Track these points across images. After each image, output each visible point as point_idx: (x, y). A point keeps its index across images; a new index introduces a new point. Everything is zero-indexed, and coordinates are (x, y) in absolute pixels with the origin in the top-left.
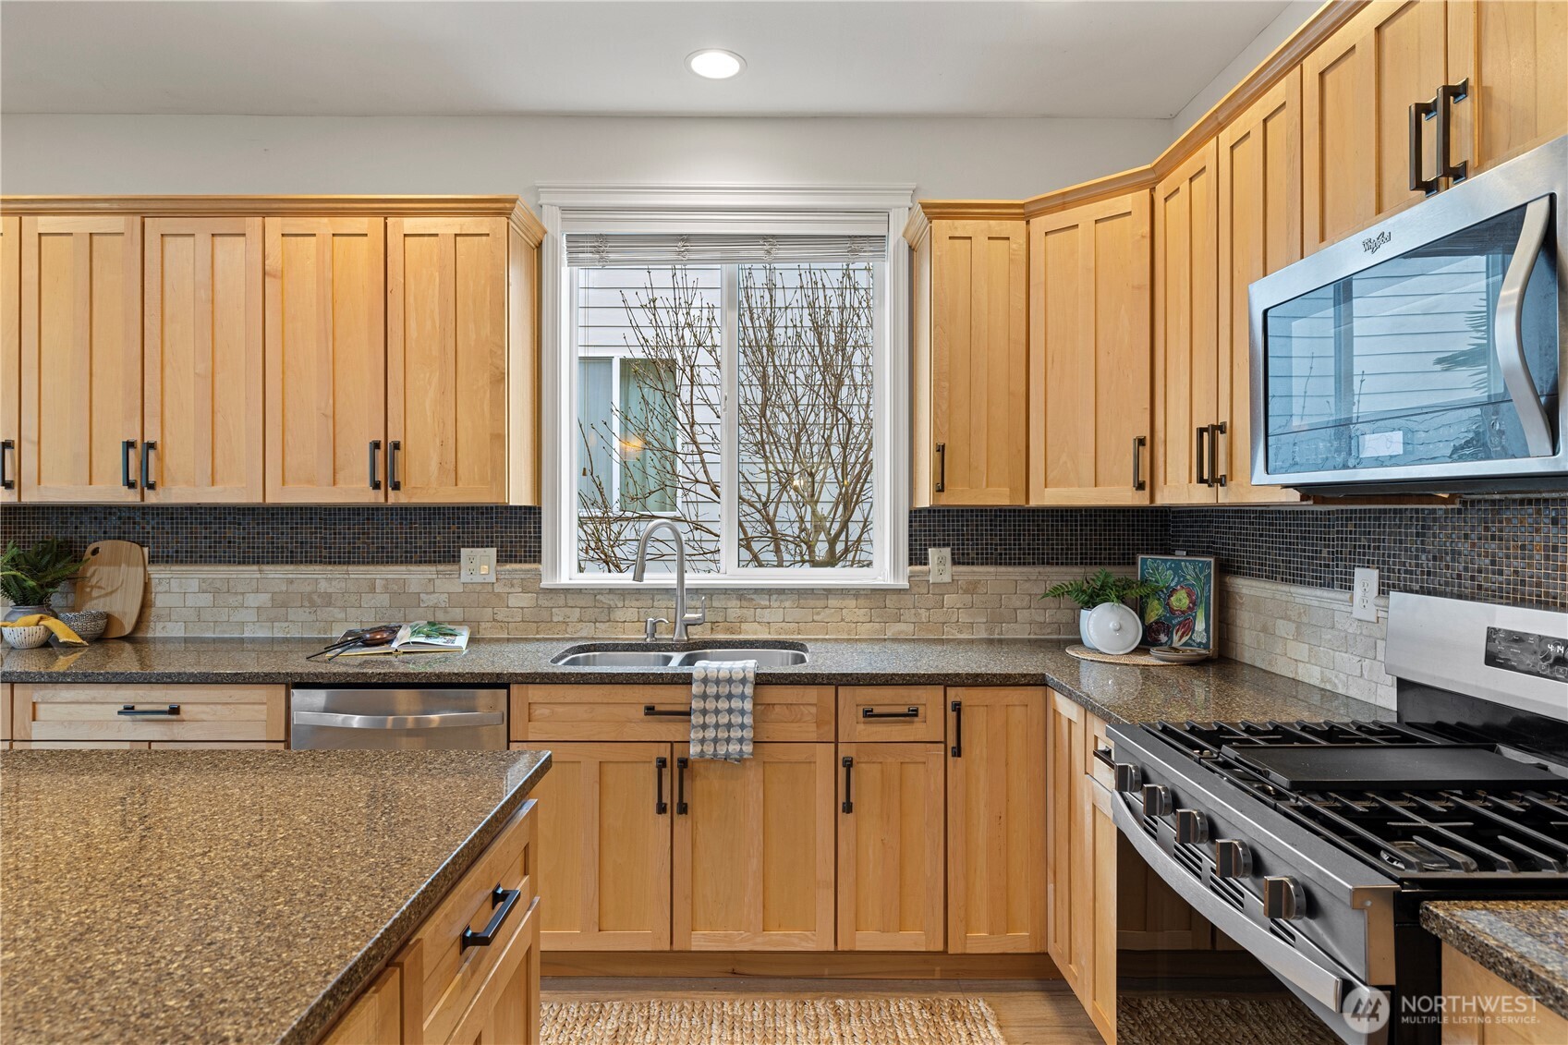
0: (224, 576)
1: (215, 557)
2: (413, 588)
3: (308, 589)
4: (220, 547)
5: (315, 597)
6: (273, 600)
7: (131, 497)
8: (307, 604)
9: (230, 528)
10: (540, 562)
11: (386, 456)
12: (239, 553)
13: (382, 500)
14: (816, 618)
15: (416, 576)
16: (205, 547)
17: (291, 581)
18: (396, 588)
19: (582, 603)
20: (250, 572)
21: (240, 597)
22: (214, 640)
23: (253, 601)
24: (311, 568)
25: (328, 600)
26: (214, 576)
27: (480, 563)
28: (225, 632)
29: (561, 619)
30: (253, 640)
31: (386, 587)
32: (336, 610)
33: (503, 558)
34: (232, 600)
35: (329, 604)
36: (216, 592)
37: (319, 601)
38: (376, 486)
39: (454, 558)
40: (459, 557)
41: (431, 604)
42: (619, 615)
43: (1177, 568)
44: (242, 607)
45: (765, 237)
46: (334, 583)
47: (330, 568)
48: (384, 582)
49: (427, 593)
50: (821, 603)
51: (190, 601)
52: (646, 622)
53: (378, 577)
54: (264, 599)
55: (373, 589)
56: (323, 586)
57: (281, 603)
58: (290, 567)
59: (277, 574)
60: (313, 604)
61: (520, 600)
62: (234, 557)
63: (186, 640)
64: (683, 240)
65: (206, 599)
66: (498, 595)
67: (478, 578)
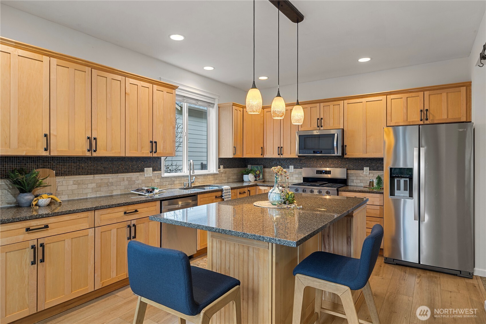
0: (82, 179)
1: (78, 173)
2: (134, 179)
3: (107, 181)
4: (80, 170)
5: (109, 183)
6: (97, 185)
8: (106, 186)
9: (83, 164)
10: (161, 171)
12: (86, 171)
15: (134, 176)
16: (75, 170)
17: (102, 179)
18: (129, 179)
19: (169, 180)
20: (90, 177)
21: (86, 185)
22: (78, 200)
23: (91, 186)
24: (106, 175)
26: (78, 179)
27: (148, 171)
28: (82, 197)
29: (165, 185)
30: (91, 198)
31: (127, 179)
32: (114, 187)
33: (154, 170)
34: (84, 186)
35: (112, 185)
36: (79, 184)
37: (110, 184)
39: (143, 171)
40: (144, 170)
41: (138, 183)
42: (176, 182)
43: (257, 167)
44: (87, 188)
45: (197, 100)
46: (114, 179)
47: (114, 175)
49: (137, 180)
51: (70, 188)
52: (184, 183)
53: (125, 176)
54: (94, 185)
55: (124, 180)
56: (111, 180)
57: (99, 186)
58: (103, 175)
59: (98, 177)
60: (108, 186)
61: (157, 180)
62: (84, 173)
63: (68, 201)
65: (75, 187)
66: (152, 180)
67: (149, 176)
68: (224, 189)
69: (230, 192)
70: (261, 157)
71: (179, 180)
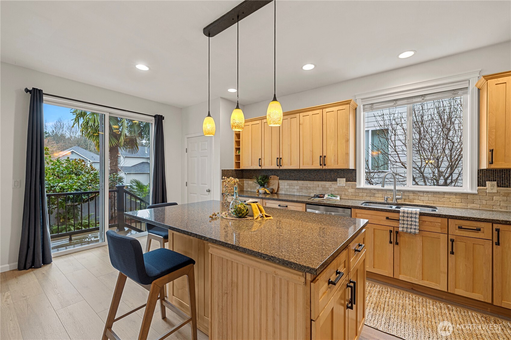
0: (291, 183)
1: (290, 179)
2: (327, 187)
3: (306, 186)
5: (307, 187)
6: (300, 187)
7: (278, 168)
10: (356, 182)
11: (323, 158)
13: (322, 168)
15: (328, 184)
17: (303, 184)
18: (323, 186)
19: (367, 192)
20: (295, 182)
21: (294, 187)
22: (289, 195)
23: (296, 187)
24: (306, 181)
25: (310, 188)
27: (342, 182)
28: (291, 193)
29: (361, 195)
30: (296, 195)
31: (321, 186)
32: (312, 190)
33: (347, 181)
34: (293, 187)
35: (310, 189)
36: (290, 186)
38: (321, 165)
39: (336, 181)
41: (332, 190)
42: (377, 195)
44: (294, 189)
46: (311, 185)
47: (310, 182)
48: (321, 185)
49: (330, 188)
50: (443, 196)
51: (286, 187)
52: (385, 198)
54: (298, 187)
55: (319, 187)
56: (309, 185)
57: (301, 188)
58: (304, 181)
59: (300, 182)
60: (307, 189)
61: (351, 190)
62: (293, 179)
63: (285, 194)
64: (395, 101)
65: (288, 187)
66: (346, 189)
67: (341, 185)
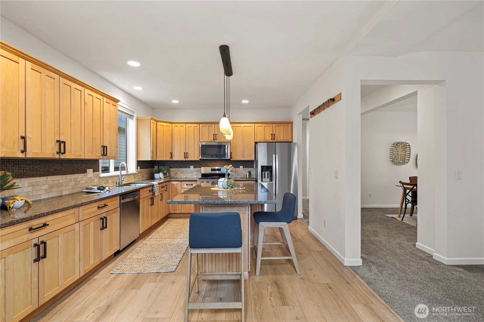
0: (36, 181)
1: (33, 175)
2: (79, 180)
3: (57, 182)
4: (34, 172)
5: (59, 184)
6: (49, 186)
8: (57, 187)
9: (37, 166)
10: (99, 172)
12: (39, 173)
14: (129, 179)
15: (79, 176)
16: (30, 172)
17: (53, 181)
18: (76, 180)
20: (43, 179)
21: (40, 187)
23: (44, 187)
24: (57, 176)
25: (62, 185)
26: (33, 181)
27: (90, 171)
28: (36, 198)
29: (102, 183)
30: (44, 199)
31: (74, 180)
32: (64, 187)
33: (94, 171)
34: (38, 188)
35: (62, 186)
36: (34, 186)
37: (60, 185)
39: (85, 172)
40: (87, 171)
41: (82, 183)
42: (109, 181)
43: (165, 168)
44: (41, 190)
46: (63, 180)
47: (64, 176)
48: (73, 179)
49: (81, 181)
53: (72, 177)
54: (47, 186)
55: (71, 181)
56: (61, 181)
57: (51, 187)
58: (54, 176)
59: (50, 178)
61: (96, 180)
62: (38, 174)
65: (30, 189)
66: (93, 180)
67: (90, 176)
68: (155, 184)
69: (158, 187)
70: (170, 159)
71: (111, 179)
